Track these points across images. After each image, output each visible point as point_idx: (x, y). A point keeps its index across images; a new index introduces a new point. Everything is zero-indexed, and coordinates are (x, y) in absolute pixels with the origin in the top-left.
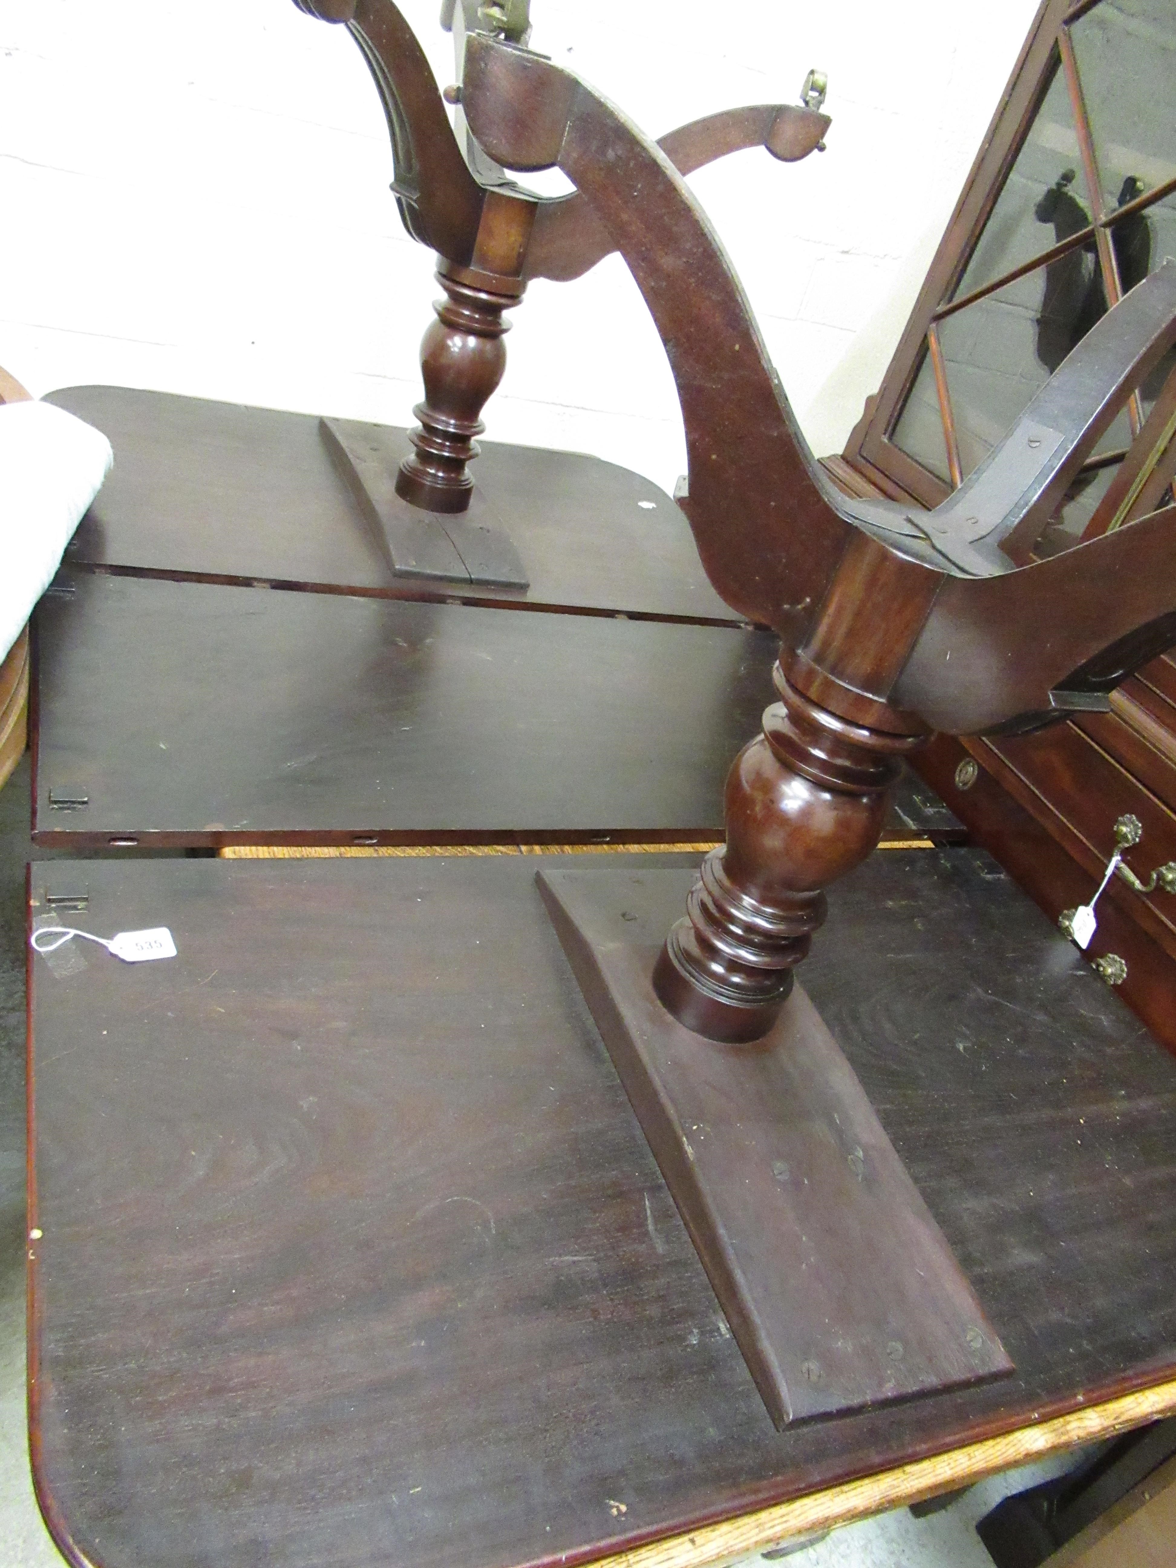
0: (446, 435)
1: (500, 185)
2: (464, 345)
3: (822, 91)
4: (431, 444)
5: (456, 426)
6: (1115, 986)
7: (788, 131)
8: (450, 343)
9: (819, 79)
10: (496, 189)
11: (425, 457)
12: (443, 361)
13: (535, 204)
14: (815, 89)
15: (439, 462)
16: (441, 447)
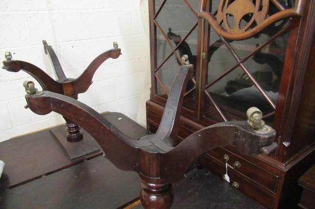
0: (73, 128)
3: (117, 45)
4: (71, 130)
5: (74, 125)
6: (238, 188)
7: (114, 54)
9: (116, 43)
10: (65, 82)
11: (70, 133)
13: (73, 82)
14: (116, 45)
15: (74, 133)
16: (73, 130)
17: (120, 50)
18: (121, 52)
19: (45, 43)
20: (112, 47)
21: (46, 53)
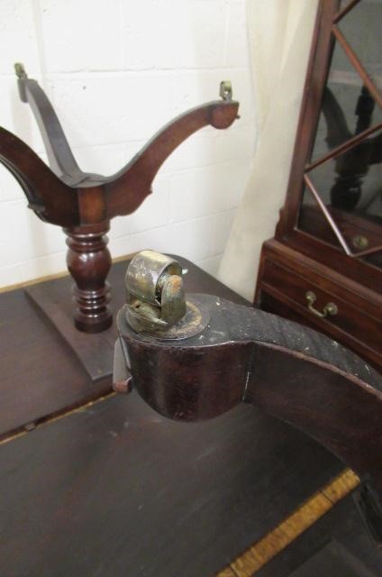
0: (92, 300)
1: (82, 181)
2: (89, 257)
3: (229, 90)
4: (87, 305)
5: (96, 294)
7: (219, 115)
8: (81, 258)
9: (227, 85)
10: (83, 185)
11: (84, 311)
12: (80, 267)
13: (103, 187)
14: (226, 89)
15: (93, 312)
16: (92, 305)
17: (236, 105)
18: (240, 112)
19: (20, 71)
20: (215, 97)
21: (24, 99)
